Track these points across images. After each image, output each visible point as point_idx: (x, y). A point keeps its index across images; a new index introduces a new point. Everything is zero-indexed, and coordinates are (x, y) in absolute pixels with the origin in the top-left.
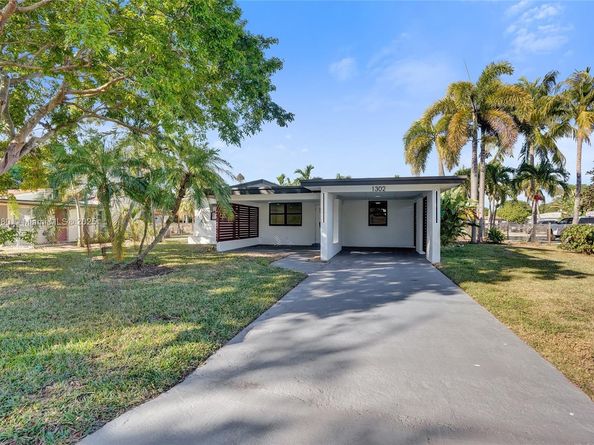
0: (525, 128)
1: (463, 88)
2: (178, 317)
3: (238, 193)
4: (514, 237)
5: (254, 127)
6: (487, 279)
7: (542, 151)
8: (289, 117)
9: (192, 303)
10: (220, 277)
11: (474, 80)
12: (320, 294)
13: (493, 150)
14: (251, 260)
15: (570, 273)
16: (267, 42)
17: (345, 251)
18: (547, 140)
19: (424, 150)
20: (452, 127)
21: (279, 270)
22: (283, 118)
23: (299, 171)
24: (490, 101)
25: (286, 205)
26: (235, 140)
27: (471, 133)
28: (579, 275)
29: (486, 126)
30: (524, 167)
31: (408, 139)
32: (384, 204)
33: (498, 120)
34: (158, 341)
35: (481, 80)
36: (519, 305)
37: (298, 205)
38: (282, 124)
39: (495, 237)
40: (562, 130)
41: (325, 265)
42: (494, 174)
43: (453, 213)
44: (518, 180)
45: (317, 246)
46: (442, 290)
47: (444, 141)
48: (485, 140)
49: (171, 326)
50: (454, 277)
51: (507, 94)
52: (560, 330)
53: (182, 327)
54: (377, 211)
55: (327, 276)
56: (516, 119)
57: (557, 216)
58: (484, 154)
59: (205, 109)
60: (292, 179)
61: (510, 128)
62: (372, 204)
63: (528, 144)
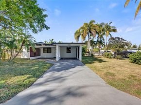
0: (98, 33)
1: (86, 24)
2: (26, 74)
3: (36, 45)
4: (96, 55)
5: (41, 30)
6: (90, 63)
7: (101, 38)
8: (49, 28)
9: (28, 71)
10: (33, 65)
11: (88, 23)
12: (57, 67)
13: (92, 37)
14: (40, 61)
15: (104, 61)
16: (44, 10)
17: (62, 59)
18: (102, 36)
19: (79, 37)
20: (84, 32)
21: (47, 63)
23: (50, 40)
24: (91, 27)
25: (47, 48)
26: (36, 33)
27: (88, 34)
28: (105, 62)
29: (91, 32)
30: (98, 41)
31: (75, 34)
32: (70, 48)
33: (93, 31)
34: (23, 79)
36: (95, 67)
37: (50, 48)
38: (47, 29)
39: (92, 55)
40: (104, 34)
41: (57, 62)
42: (92, 42)
43: (84, 50)
44: (96, 44)
45: (55, 58)
46: (82, 66)
47: (82, 35)
48: (90, 35)
49: (25, 76)
50: (84, 63)
51: (94, 26)
52: (101, 71)
53: (28, 76)
54: (69, 50)
55: (58, 64)
56: (96, 31)
57: (103, 51)
58: (90, 38)
59: (27, 24)
60: (48, 42)
61: (95, 33)
62: (67, 48)
63: (98, 36)
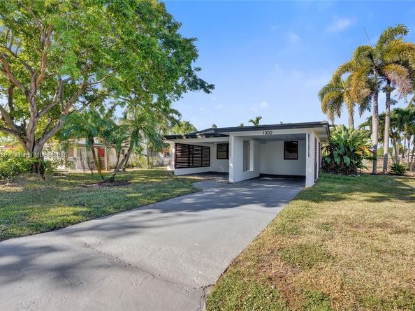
3: (184, 137)
8: (212, 87)
12: (187, 201)
19: (338, 101)
22: (207, 88)
23: (251, 121)
24: (387, 58)
25: (227, 145)
31: (322, 95)
35: (380, 42)
38: (208, 92)
43: (352, 150)
55: (213, 191)
58: (390, 101)
61: (404, 78)
